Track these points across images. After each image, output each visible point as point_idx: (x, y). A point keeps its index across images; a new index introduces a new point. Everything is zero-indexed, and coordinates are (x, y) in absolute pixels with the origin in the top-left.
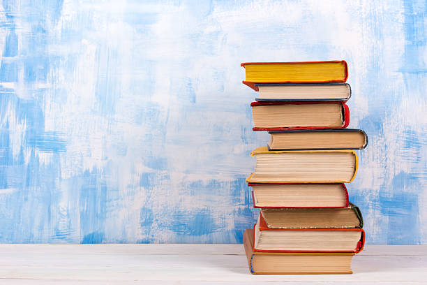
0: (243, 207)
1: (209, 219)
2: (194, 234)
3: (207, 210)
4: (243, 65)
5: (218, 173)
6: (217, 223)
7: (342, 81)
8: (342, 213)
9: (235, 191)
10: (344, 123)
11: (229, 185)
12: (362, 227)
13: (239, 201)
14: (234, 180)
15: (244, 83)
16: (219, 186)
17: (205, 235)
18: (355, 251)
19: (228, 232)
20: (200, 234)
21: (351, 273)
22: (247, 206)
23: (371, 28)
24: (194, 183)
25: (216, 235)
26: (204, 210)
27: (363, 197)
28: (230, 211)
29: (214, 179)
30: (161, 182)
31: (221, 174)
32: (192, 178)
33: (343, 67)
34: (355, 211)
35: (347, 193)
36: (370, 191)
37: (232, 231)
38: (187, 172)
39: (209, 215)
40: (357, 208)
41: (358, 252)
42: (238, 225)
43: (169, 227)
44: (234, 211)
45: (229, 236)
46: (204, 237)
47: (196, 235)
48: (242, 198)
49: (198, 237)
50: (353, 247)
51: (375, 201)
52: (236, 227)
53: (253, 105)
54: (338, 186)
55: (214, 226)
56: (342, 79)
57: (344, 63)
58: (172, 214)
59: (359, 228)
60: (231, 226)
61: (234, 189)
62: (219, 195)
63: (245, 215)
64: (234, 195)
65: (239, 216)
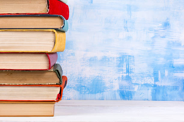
0: (125, 75)
1: (101, 83)
2: (91, 93)
3: (100, 77)
5: (108, 52)
6: (107, 85)
9: (120, 64)
11: (115, 60)
13: (122, 70)
14: (118, 56)
16: (109, 60)
17: (99, 93)
19: (115, 91)
20: (95, 93)
22: (128, 74)
24: (91, 58)
25: (106, 94)
26: (98, 76)
28: (116, 77)
29: (105, 55)
30: (68, 57)
31: (110, 52)
32: (90, 55)
37: (118, 91)
38: (87, 50)
39: (102, 80)
42: (121, 87)
43: (74, 88)
44: (119, 78)
45: (115, 94)
46: (98, 95)
47: (93, 93)
48: (125, 68)
49: (94, 95)
55: (105, 88)
58: (76, 79)
60: (117, 87)
61: (119, 62)
62: (109, 66)
63: (126, 80)
64: (119, 66)
65: (122, 81)
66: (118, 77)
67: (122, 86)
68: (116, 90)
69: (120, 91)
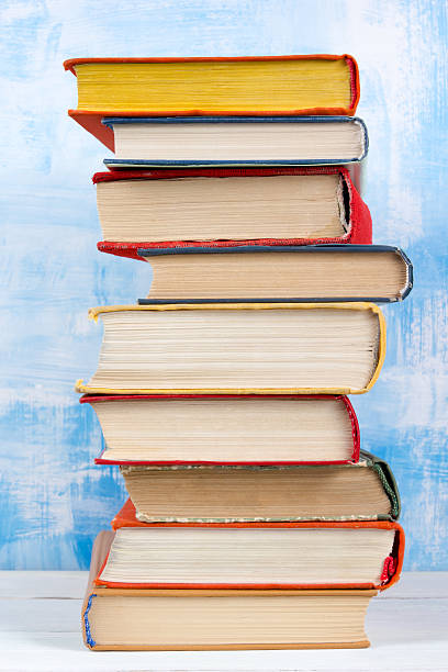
0: (96, 475)
1: (6, 505)
4: (70, 65)
5: (32, 386)
6: (28, 516)
7: (343, 112)
8: (344, 478)
9: (76, 432)
10: (349, 228)
11: (60, 416)
12: (395, 518)
13: (86, 457)
15: (73, 115)
16: (35, 417)
18: (376, 584)
19: (56, 539)
21: (365, 645)
23: (431, 18)
25: (23, 548)
27: (408, 448)
28: (62, 483)
29: (21, 399)
31: (39, 386)
33: (345, 73)
34: (377, 473)
35: (355, 423)
36: (427, 433)
37: (68, 536)
39: (7, 497)
40: (384, 466)
41: (384, 586)
42: (82, 521)
44: (73, 486)
45: (57, 550)
50: (373, 575)
51: (438, 458)
52: (77, 527)
53: (99, 179)
54: (331, 404)
55: (20, 525)
56: (344, 105)
57: (349, 62)
59: (389, 520)
60: (64, 523)
61: (74, 426)
62: (35, 443)
63: (102, 495)
64: (73, 442)
65: (84, 498)
66: (70, 481)
67: (83, 519)
68: (63, 534)
69: (76, 537)
